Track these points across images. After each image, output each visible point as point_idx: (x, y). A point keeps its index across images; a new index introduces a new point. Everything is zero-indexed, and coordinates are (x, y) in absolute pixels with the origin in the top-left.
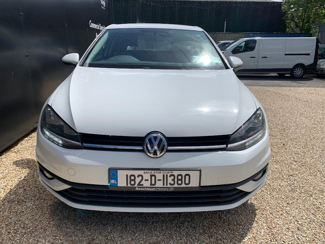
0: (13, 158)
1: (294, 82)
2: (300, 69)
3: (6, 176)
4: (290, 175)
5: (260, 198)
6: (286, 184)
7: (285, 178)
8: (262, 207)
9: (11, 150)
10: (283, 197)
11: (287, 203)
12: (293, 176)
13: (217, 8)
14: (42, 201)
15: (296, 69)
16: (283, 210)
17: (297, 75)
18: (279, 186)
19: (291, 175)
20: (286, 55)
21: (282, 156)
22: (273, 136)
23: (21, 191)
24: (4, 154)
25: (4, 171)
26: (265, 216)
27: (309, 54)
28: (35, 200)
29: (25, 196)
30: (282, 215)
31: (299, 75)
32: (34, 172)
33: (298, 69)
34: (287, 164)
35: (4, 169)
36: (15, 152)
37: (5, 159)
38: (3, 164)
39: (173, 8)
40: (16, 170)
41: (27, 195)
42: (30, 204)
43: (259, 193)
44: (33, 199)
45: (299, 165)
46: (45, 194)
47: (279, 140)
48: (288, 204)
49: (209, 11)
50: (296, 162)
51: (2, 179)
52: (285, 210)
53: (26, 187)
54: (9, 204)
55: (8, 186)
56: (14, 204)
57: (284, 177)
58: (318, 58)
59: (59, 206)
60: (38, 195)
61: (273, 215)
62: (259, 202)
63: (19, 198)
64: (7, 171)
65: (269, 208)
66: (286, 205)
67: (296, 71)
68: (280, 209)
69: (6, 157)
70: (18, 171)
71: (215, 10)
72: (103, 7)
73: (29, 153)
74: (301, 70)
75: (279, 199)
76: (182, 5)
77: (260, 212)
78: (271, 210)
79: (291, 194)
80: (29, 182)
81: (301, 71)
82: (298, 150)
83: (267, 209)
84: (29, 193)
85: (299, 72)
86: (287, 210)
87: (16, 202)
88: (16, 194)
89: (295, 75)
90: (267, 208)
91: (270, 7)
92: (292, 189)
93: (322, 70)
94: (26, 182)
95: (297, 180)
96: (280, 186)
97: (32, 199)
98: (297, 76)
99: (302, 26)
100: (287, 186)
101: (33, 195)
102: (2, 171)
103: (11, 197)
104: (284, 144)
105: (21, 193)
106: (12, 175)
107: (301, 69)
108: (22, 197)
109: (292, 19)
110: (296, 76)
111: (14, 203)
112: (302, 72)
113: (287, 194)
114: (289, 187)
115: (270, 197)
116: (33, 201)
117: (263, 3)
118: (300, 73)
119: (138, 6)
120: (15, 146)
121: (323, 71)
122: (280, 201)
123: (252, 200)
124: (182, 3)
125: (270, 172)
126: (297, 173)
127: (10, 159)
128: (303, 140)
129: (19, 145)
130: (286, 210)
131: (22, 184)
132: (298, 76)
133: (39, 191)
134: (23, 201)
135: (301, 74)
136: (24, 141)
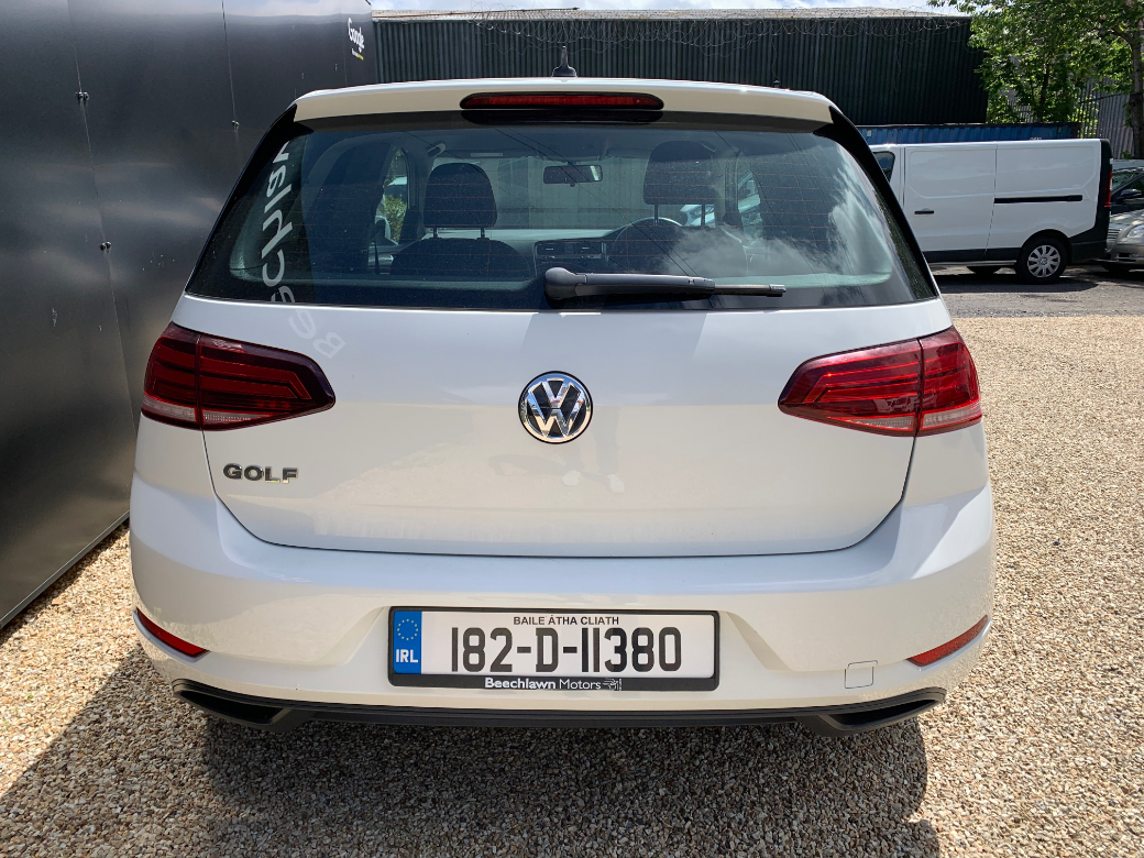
0: (63, 635)
1: (1033, 296)
2: (1048, 249)
3: (42, 715)
4: (1109, 670)
5: (1018, 769)
6: (1102, 708)
7: (1091, 684)
8: (1033, 810)
9: (54, 601)
10: (1103, 765)
11: (1122, 788)
12: (1119, 673)
13: (744, 41)
14: (191, 816)
15: (1036, 251)
16: (1114, 818)
17: (1038, 270)
18: (1079, 718)
19: (1113, 670)
20: (997, 201)
21: (1060, 593)
22: (1007, 509)
23: (107, 780)
24: (27, 620)
25: (33, 693)
26: (1052, 848)
27: (1078, 198)
28: (164, 813)
29: (126, 800)
30: (1114, 840)
31: (1048, 271)
32: (148, 691)
33: (1040, 251)
34: (1087, 624)
35: (35, 685)
36: (69, 610)
37: (33, 642)
38: (26, 663)
39: (593, 46)
40: (80, 685)
41: (133, 792)
42: (146, 835)
43: (1011, 749)
44: (156, 810)
45: (1130, 628)
46: (201, 786)
47: (1033, 524)
48: (1125, 791)
49: (716, 54)
50: (1116, 613)
51: (30, 729)
52: (1122, 818)
53: (125, 758)
54: (65, 837)
55: (54, 758)
56: (86, 837)
57: (1090, 677)
58: (1108, 209)
59: (260, 838)
60: (175, 792)
61: (1081, 843)
62: (1019, 791)
63: (102, 812)
64: (43, 691)
65: (1061, 814)
66: (1119, 798)
67: (1034, 256)
68: (1104, 817)
69: (36, 635)
70: (86, 692)
71: (738, 53)
72: (357, 51)
73: (122, 614)
74: (1054, 253)
75: (1089, 772)
76: (623, 36)
77: (1030, 831)
78: (1072, 820)
79: (1129, 751)
80: (133, 739)
81: (1055, 257)
82: (1113, 563)
83: (1054, 818)
84: (137, 787)
85: (1045, 260)
86: (1130, 817)
87: (93, 828)
88: (88, 792)
89: (1034, 270)
90: (1055, 814)
91: (929, 34)
92: (1129, 728)
93: (1125, 252)
94: (123, 737)
95: (1138, 689)
96: (1081, 715)
97: (150, 813)
98: (1041, 273)
99: (1043, 98)
100: (1106, 717)
101: (153, 795)
102: (25, 691)
103: (72, 806)
104: (1056, 544)
105: (109, 785)
106: (66, 710)
107: (1052, 249)
108: (112, 805)
109: (1008, 76)
110: (1035, 274)
111: (83, 833)
112: (1055, 260)
113: (1113, 750)
114: (1118, 721)
115: (1053, 764)
116: (155, 819)
117: (904, 23)
118: (1050, 262)
119: (468, 43)
120: (66, 587)
121: (1127, 255)
122: (1095, 782)
123: (991, 783)
124: (623, 28)
125: (1034, 659)
126: (1131, 658)
127: (53, 639)
128: (1120, 524)
129: (82, 579)
130: (1127, 820)
131: (109, 746)
132: (1044, 274)
133: (175, 774)
134: (120, 823)
135: (1053, 267)
136: (98, 563)
